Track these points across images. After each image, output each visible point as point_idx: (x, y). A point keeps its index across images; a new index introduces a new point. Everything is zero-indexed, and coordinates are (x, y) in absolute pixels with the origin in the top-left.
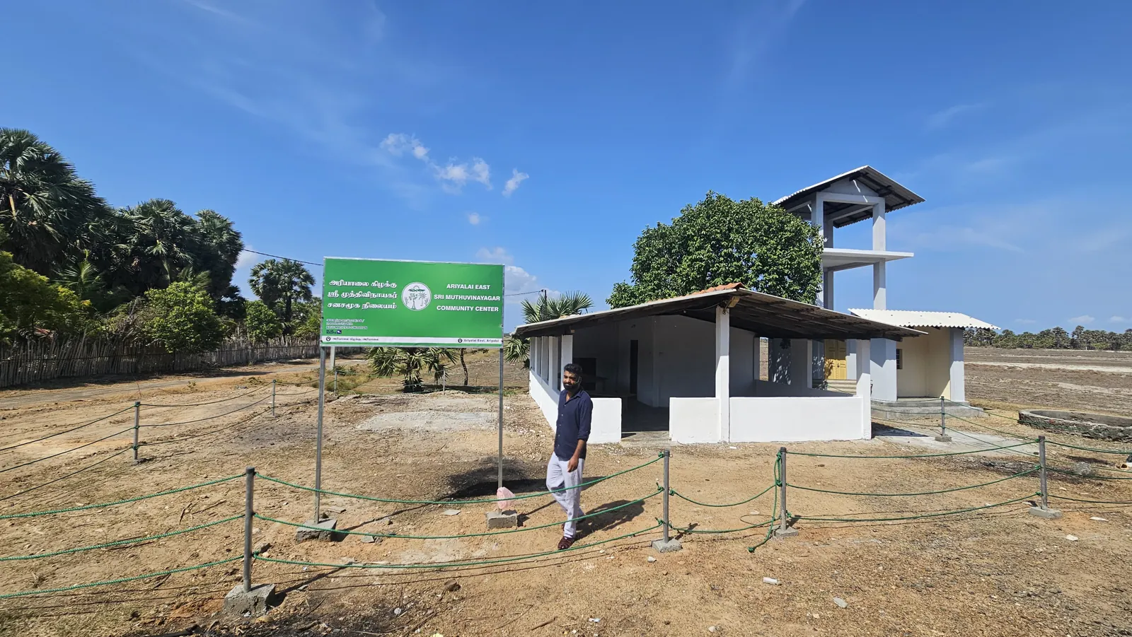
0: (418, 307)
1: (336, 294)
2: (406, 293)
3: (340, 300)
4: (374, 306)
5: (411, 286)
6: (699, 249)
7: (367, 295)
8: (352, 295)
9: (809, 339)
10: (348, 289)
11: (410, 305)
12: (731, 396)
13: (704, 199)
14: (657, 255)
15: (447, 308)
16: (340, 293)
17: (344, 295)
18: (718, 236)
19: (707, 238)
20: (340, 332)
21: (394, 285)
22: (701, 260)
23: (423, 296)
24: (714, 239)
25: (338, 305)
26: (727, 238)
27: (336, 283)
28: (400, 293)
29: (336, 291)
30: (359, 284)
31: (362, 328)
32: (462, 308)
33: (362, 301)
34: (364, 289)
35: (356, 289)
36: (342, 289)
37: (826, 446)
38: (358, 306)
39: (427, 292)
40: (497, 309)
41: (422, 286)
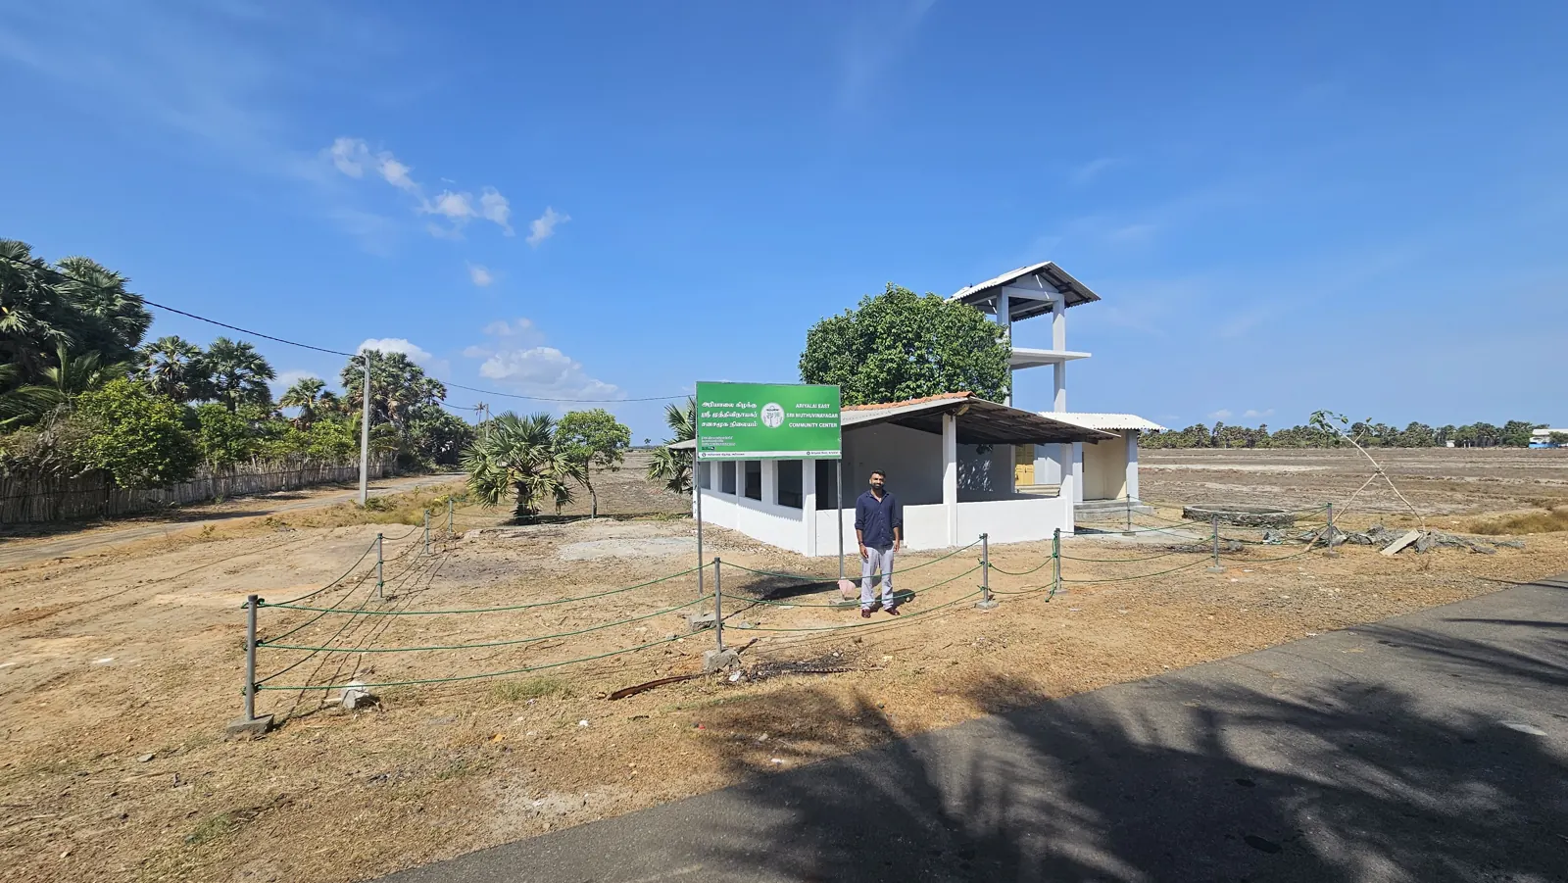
0: (775, 426)
1: (708, 414)
2: (764, 413)
3: (711, 420)
4: (739, 424)
5: (768, 406)
6: (888, 348)
7: (733, 415)
8: (721, 415)
10: (717, 410)
11: (768, 424)
12: (959, 500)
13: (884, 293)
14: (835, 352)
15: (797, 425)
16: (711, 414)
17: (715, 415)
18: (910, 335)
19: (898, 337)
20: (713, 449)
21: (754, 406)
22: (892, 361)
23: (778, 415)
24: (905, 338)
25: (710, 424)
26: (918, 337)
27: (707, 404)
28: (759, 415)
29: (708, 413)
30: (726, 405)
31: (730, 444)
32: (809, 425)
33: (730, 420)
34: (731, 410)
35: (725, 410)
36: (713, 410)
37: (1038, 544)
38: (726, 425)
39: (781, 412)
40: (836, 425)
41: (777, 406)
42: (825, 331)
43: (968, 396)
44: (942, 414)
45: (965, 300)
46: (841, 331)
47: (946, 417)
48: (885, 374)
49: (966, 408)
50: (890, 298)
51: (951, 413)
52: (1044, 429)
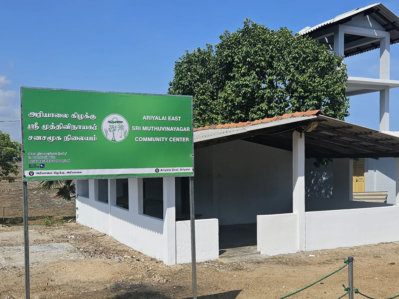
0: (118, 139)
1: (35, 126)
2: (105, 125)
3: (40, 132)
4: (76, 138)
5: (110, 118)
6: (244, 75)
7: (68, 127)
8: (53, 127)
9: (351, 158)
10: (48, 121)
11: (110, 137)
12: (306, 211)
13: (242, 27)
14: (198, 80)
15: (145, 139)
16: (40, 125)
17: (45, 127)
18: (263, 63)
19: (252, 66)
20: (43, 166)
21: (93, 117)
22: (247, 86)
23: (121, 128)
24: (258, 66)
25: (39, 138)
26: (270, 65)
27: (35, 114)
28: (100, 127)
29: (36, 124)
30: (59, 115)
31: (65, 161)
32: (158, 139)
33: (63, 133)
34: (65, 121)
35: (57, 121)
36: (42, 121)
38: (59, 138)
39: (125, 124)
40: (187, 139)
41: (120, 118)
42: (190, 62)
43: (317, 114)
44: (292, 132)
45: (311, 34)
46: (203, 63)
47: (295, 134)
48: (240, 98)
49: (315, 126)
50: (246, 32)
51: (300, 131)
52: (382, 144)
